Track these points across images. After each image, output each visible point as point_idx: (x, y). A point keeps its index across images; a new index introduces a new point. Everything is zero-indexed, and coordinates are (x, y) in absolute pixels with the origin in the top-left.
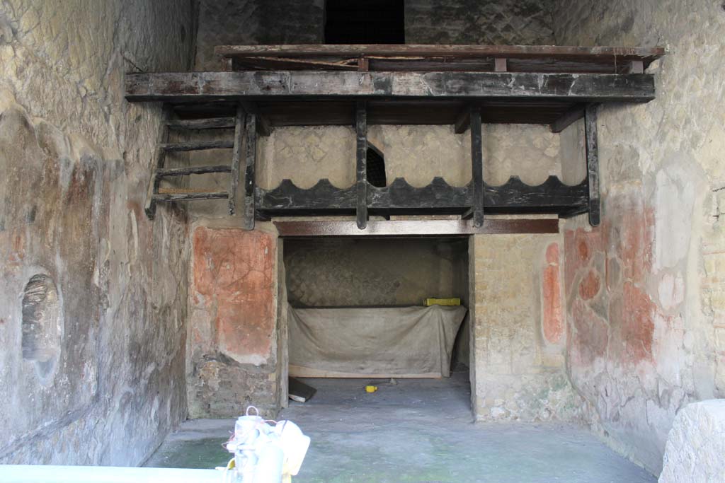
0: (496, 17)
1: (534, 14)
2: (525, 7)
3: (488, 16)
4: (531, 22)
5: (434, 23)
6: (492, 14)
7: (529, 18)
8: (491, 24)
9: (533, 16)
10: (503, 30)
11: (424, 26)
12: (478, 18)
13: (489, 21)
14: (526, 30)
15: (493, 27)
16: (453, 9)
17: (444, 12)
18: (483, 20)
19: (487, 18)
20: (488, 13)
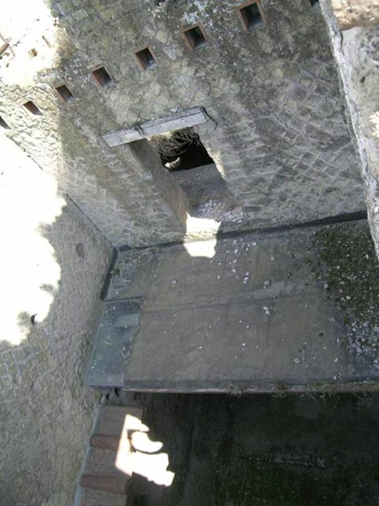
0: (304, 156)
1: (342, 146)
2: (331, 142)
3: (296, 157)
4: (341, 154)
5: (247, 174)
6: (299, 155)
7: (339, 151)
8: (301, 163)
9: (342, 148)
10: (314, 165)
11: (240, 177)
12: (287, 161)
13: (299, 161)
14: (337, 162)
15: (303, 165)
16: (260, 158)
17: (252, 163)
18: (292, 162)
19: (295, 159)
20: (295, 154)
